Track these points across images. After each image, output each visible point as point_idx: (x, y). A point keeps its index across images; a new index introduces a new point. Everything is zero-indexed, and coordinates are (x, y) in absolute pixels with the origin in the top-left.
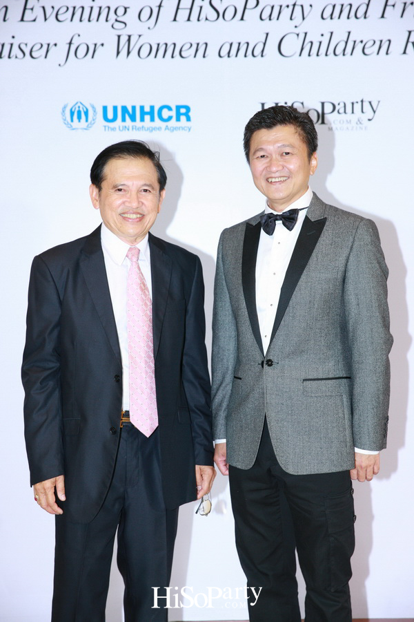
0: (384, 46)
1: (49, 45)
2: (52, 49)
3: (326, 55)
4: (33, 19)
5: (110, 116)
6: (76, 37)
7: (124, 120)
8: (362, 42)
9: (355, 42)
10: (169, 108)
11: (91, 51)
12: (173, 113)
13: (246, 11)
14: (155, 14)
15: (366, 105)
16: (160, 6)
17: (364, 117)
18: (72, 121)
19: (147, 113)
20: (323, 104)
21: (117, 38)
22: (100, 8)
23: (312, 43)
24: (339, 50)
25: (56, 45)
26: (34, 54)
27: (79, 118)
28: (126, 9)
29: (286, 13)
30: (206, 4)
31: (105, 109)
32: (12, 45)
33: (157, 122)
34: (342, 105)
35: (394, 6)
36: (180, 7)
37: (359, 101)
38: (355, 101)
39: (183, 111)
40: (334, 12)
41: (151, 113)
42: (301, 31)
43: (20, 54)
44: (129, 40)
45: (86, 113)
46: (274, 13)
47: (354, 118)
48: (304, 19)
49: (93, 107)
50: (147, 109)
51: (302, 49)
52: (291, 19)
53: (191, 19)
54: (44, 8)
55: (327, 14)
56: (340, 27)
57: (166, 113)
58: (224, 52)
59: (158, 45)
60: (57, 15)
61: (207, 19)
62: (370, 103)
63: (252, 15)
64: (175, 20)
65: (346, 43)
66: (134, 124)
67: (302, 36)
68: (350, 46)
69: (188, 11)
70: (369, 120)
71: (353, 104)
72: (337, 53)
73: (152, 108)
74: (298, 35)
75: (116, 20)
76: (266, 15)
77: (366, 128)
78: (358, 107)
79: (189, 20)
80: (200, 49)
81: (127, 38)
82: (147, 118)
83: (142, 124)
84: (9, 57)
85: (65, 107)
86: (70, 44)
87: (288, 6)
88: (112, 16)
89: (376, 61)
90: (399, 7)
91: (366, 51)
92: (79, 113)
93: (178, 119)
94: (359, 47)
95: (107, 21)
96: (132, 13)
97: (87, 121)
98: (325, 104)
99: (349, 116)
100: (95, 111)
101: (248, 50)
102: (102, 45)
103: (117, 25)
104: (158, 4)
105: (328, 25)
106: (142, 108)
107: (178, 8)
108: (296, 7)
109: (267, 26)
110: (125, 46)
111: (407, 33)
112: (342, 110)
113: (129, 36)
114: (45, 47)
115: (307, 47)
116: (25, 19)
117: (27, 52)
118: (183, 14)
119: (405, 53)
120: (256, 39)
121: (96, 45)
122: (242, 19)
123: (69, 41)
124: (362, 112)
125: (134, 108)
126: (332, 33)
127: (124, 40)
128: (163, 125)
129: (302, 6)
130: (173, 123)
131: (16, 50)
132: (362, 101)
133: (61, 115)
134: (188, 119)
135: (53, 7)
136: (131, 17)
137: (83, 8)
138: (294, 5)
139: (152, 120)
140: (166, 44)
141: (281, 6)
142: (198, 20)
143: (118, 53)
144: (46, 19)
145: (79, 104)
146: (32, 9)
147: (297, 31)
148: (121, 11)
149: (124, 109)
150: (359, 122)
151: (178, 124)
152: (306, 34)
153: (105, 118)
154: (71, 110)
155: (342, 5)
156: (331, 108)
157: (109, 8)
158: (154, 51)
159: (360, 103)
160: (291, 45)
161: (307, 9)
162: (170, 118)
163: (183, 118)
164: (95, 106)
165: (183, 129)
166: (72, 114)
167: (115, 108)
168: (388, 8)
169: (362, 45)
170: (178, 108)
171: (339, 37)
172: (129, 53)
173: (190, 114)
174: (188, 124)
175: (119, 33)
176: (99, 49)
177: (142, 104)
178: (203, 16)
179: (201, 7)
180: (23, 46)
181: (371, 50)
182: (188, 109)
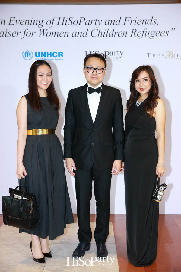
0: (125, 34)
1: (18, 32)
2: (19, 34)
3: (106, 36)
4: (13, 24)
5: (37, 55)
6: (27, 30)
7: (42, 56)
8: (118, 32)
9: (116, 32)
10: (56, 53)
11: (32, 34)
12: (57, 54)
13: (81, 22)
14: (52, 22)
15: (119, 53)
16: (53, 20)
17: (119, 57)
18: (25, 57)
19: (49, 54)
20: (105, 52)
21: (40, 30)
22: (34, 21)
23: (102, 32)
24: (111, 35)
25: (20, 32)
26: (13, 35)
27: (28, 56)
28: (42, 21)
29: (94, 23)
30: (68, 20)
31: (36, 53)
32: (6, 32)
33: (53, 57)
34: (111, 52)
35: (128, 21)
36: (60, 20)
37: (117, 51)
38: (115, 51)
39: (61, 54)
40: (109, 22)
41: (51, 54)
42: (98, 28)
43: (9, 35)
44: (43, 31)
45: (30, 54)
46: (90, 23)
47: (115, 57)
48: (99, 25)
49: (32, 52)
50: (49, 53)
51: (99, 34)
52: (95, 25)
53: (63, 24)
54: (16, 20)
55: (107, 23)
56: (111, 27)
57: (55, 55)
58: (74, 35)
59: (53, 32)
60: (21, 23)
61: (68, 24)
62: (120, 52)
63: (83, 23)
64: (58, 24)
65: (113, 32)
66: (45, 58)
67: (99, 30)
68: (114, 33)
69: (62, 22)
70: (120, 57)
71: (115, 52)
72: (110, 36)
73: (51, 53)
74: (97, 30)
75: (39, 25)
76: (87, 23)
77: (119, 60)
78: (116, 53)
79: (62, 24)
80: (66, 34)
81: (43, 30)
82: (49, 56)
83: (48, 58)
84: (6, 36)
85: (23, 52)
86: (25, 32)
87: (94, 21)
88: (38, 23)
89: (122, 38)
90: (130, 21)
91: (119, 35)
92: (27, 54)
93: (59, 57)
94: (117, 34)
95: (36, 25)
96: (45, 22)
97: (30, 57)
98: (106, 52)
99: (114, 56)
100: (33, 54)
101: (81, 34)
102: (35, 32)
103: (40, 26)
104: (53, 19)
105: (107, 27)
106: (48, 53)
107: (59, 21)
108: (97, 21)
109: (87, 27)
110: (42, 33)
111: (132, 30)
112: (111, 54)
113: (44, 30)
114: (17, 33)
115: (100, 34)
116: (10, 24)
117: (11, 34)
118: (61, 23)
119: (131, 36)
120: (84, 31)
121: (33, 32)
122: (80, 24)
123: (24, 31)
124: (118, 55)
125: (45, 53)
126: (108, 29)
127: (42, 31)
128: (54, 58)
129: (99, 21)
130: (57, 58)
131: (8, 34)
132: (118, 51)
133: (22, 55)
134: (62, 56)
135: (19, 20)
136: (44, 24)
137: (29, 20)
138: (96, 20)
139: (51, 56)
140: (55, 32)
141: (92, 21)
142: (66, 25)
143: (40, 35)
144: (17, 24)
145: (28, 51)
146: (13, 21)
147: (97, 28)
148: (41, 22)
149: (42, 53)
150: (117, 58)
151: (59, 58)
152: (100, 29)
153: (36, 56)
154: (25, 53)
155: (112, 20)
156: (108, 53)
157: (37, 20)
158: (52, 34)
159: (117, 52)
160: (95, 33)
161: (100, 21)
162: (56, 56)
163: (61, 56)
164: (33, 52)
165: (61, 59)
166: (25, 54)
167: (39, 53)
168: (126, 21)
169: (118, 33)
170: (59, 53)
171: (111, 31)
172: (43, 35)
173: (63, 55)
174: (62, 58)
175: (40, 28)
176: (34, 34)
177: (48, 51)
178: (67, 23)
179: (66, 21)
180: (10, 33)
181: (121, 35)
182: (62, 53)
